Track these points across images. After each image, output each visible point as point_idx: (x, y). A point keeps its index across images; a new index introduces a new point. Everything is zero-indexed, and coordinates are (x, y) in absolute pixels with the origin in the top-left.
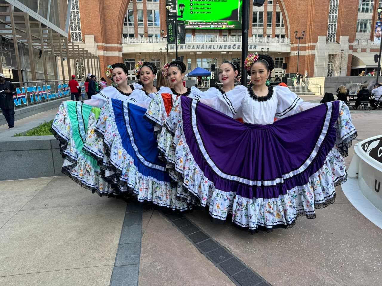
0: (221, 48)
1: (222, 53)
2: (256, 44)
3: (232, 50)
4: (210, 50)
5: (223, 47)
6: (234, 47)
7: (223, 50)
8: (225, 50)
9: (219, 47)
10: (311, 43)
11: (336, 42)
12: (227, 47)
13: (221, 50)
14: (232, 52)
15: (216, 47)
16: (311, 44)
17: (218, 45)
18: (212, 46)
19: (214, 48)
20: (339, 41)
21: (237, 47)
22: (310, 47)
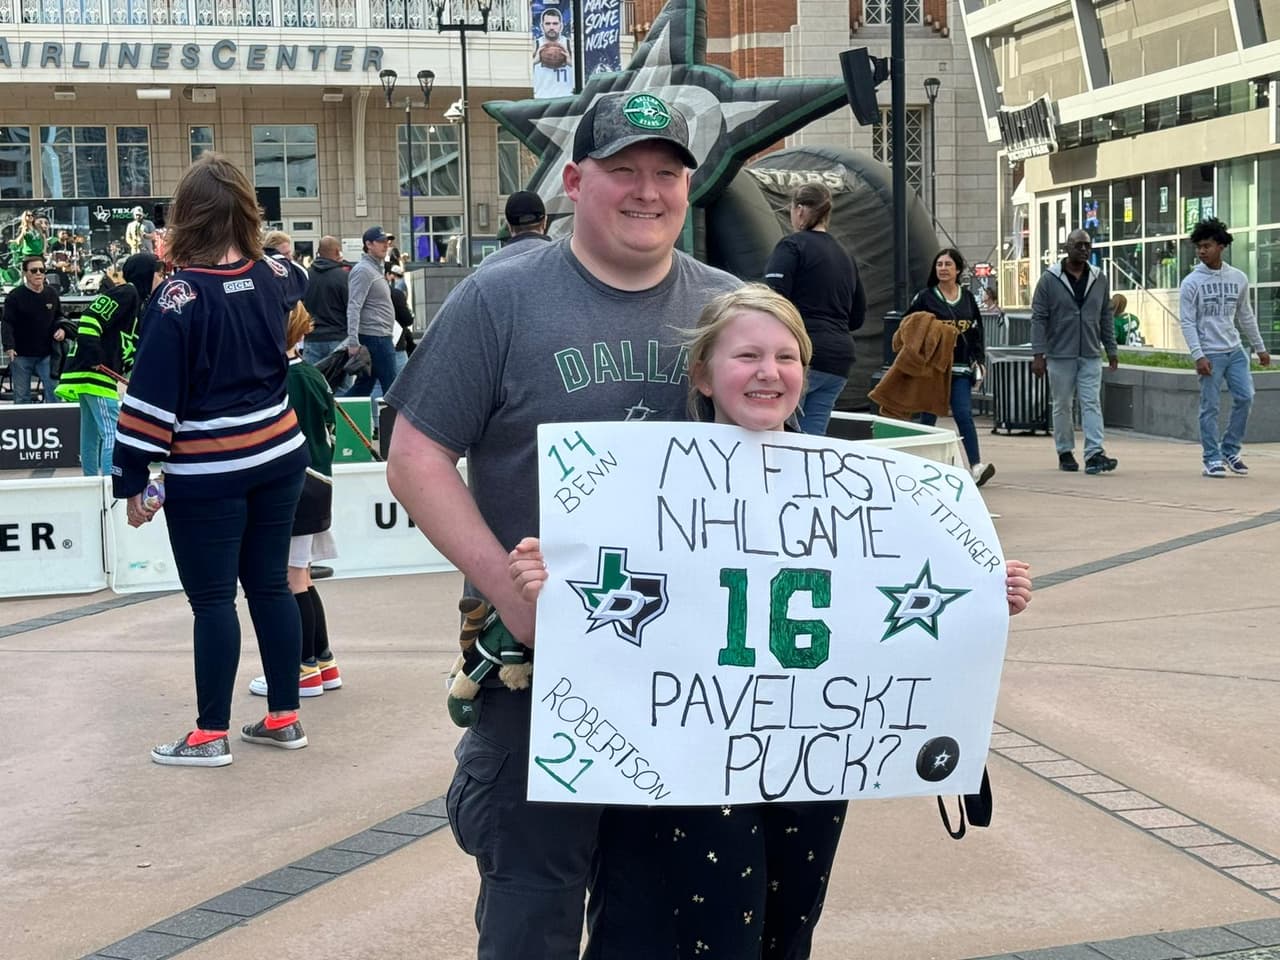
0: (134, 66)
1: (142, 94)
2: (380, 37)
3: (207, 74)
4: (52, 75)
5: (146, 54)
6: (225, 56)
7: (143, 74)
8: (161, 77)
9: (114, 53)
10: (750, 31)
11: (926, 23)
12: (176, 55)
13: (128, 76)
14: (213, 86)
15: (92, 54)
16: (755, 41)
17: (105, 47)
18: (69, 51)
19: (80, 64)
20: (944, 25)
21: (242, 55)
22: (751, 60)
